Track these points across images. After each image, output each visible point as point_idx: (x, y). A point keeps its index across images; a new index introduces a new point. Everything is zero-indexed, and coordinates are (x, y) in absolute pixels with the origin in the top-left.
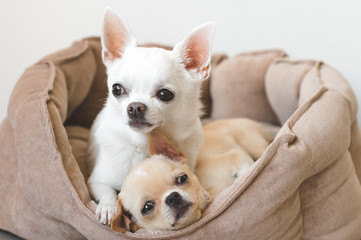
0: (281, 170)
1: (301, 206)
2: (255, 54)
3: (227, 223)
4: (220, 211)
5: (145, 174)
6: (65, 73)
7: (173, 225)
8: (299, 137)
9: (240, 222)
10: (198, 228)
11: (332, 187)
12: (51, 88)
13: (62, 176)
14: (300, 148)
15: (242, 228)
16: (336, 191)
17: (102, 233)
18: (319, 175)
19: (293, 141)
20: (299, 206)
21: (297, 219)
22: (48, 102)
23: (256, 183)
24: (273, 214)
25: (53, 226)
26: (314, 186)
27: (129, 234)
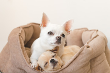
0: (85, 54)
1: (91, 67)
2: (79, 29)
3: (69, 69)
4: (67, 66)
5: (44, 55)
6: (25, 31)
7: (53, 69)
8: (90, 46)
9: (73, 69)
10: (60, 71)
11: (99, 62)
12: (20, 33)
13: (22, 56)
14: (90, 49)
15: (73, 71)
16: (100, 63)
17: (33, 71)
18: (95, 58)
19: (88, 47)
20: (90, 67)
21: (89, 70)
22: (19, 36)
23: (77, 58)
24: (82, 68)
25: (19, 71)
26: (94, 61)
27: (41, 72)
